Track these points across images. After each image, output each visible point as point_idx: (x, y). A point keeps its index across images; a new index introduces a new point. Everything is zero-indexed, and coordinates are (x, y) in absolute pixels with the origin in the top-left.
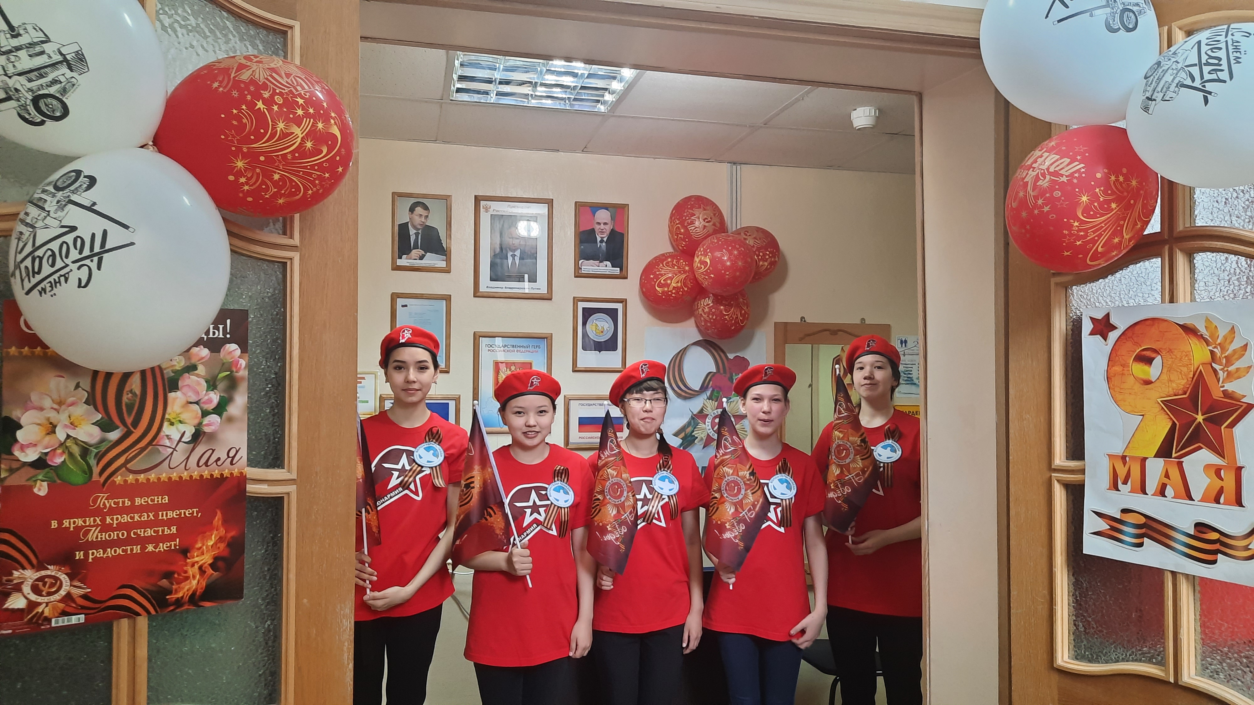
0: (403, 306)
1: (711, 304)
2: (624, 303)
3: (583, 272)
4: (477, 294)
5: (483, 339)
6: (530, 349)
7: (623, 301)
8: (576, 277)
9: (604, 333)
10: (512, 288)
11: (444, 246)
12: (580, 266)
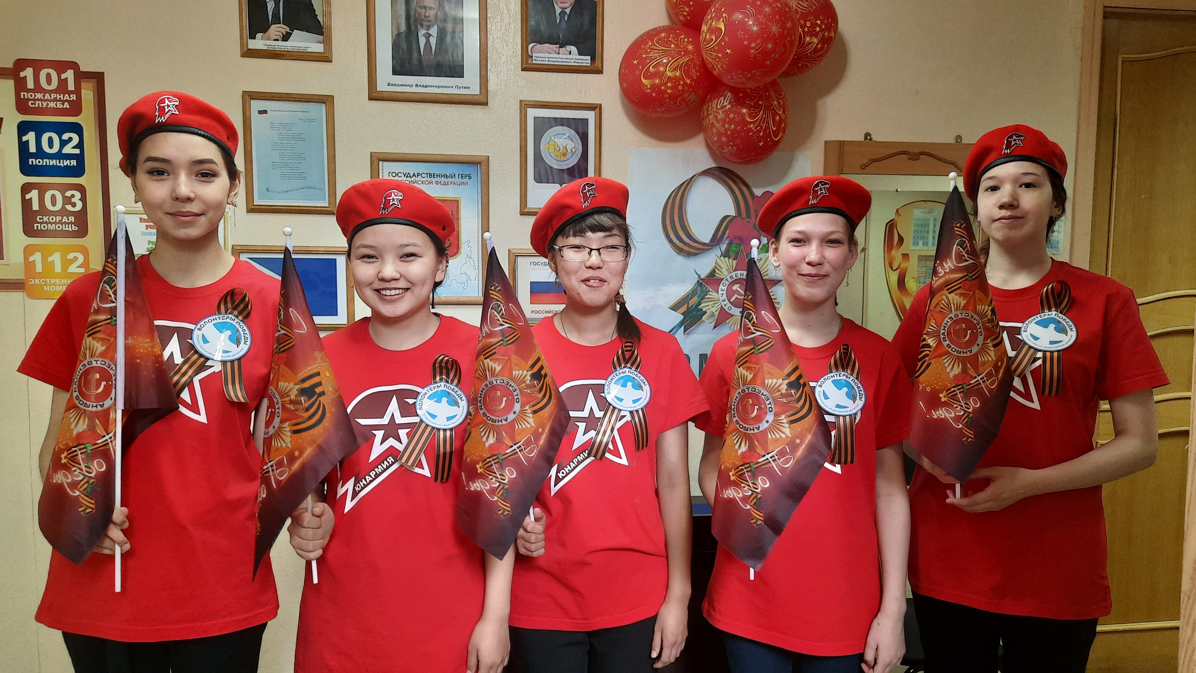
0: (261, 112)
1: (729, 106)
2: (597, 110)
3: (534, 62)
4: (375, 96)
5: (385, 163)
6: (456, 180)
7: (596, 108)
8: (524, 69)
9: (569, 155)
10: (426, 86)
11: (320, 18)
12: (530, 53)
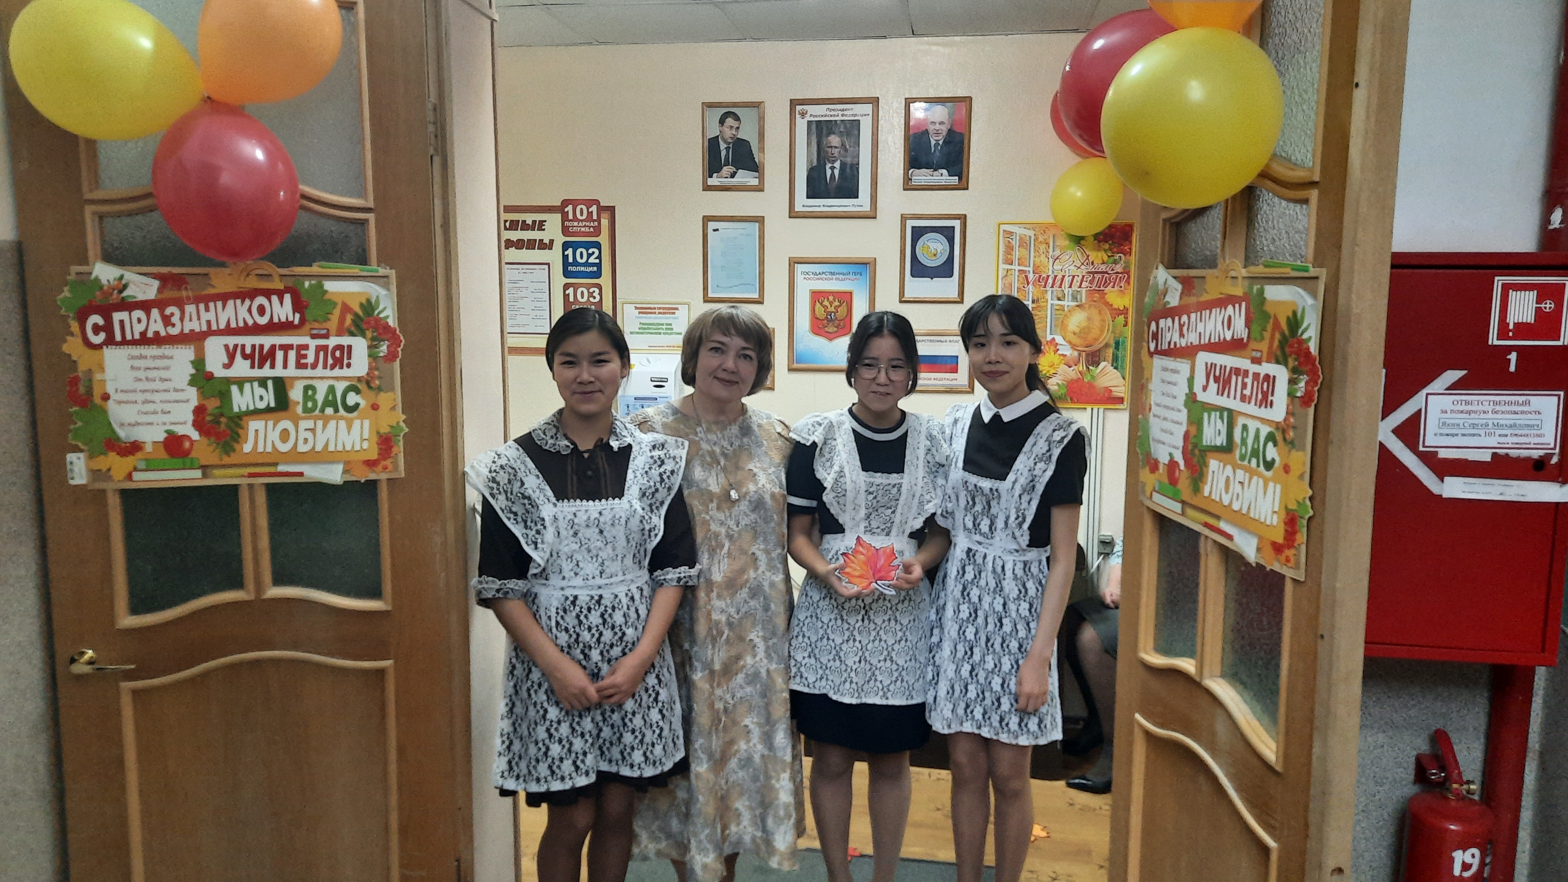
0: (714, 230)
4: (793, 214)
5: (799, 265)
6: (851, 277)
7: (962, 218)
8: (905, 189)
9: (938, 256)
11: (757, 160)
12: (910, 177)
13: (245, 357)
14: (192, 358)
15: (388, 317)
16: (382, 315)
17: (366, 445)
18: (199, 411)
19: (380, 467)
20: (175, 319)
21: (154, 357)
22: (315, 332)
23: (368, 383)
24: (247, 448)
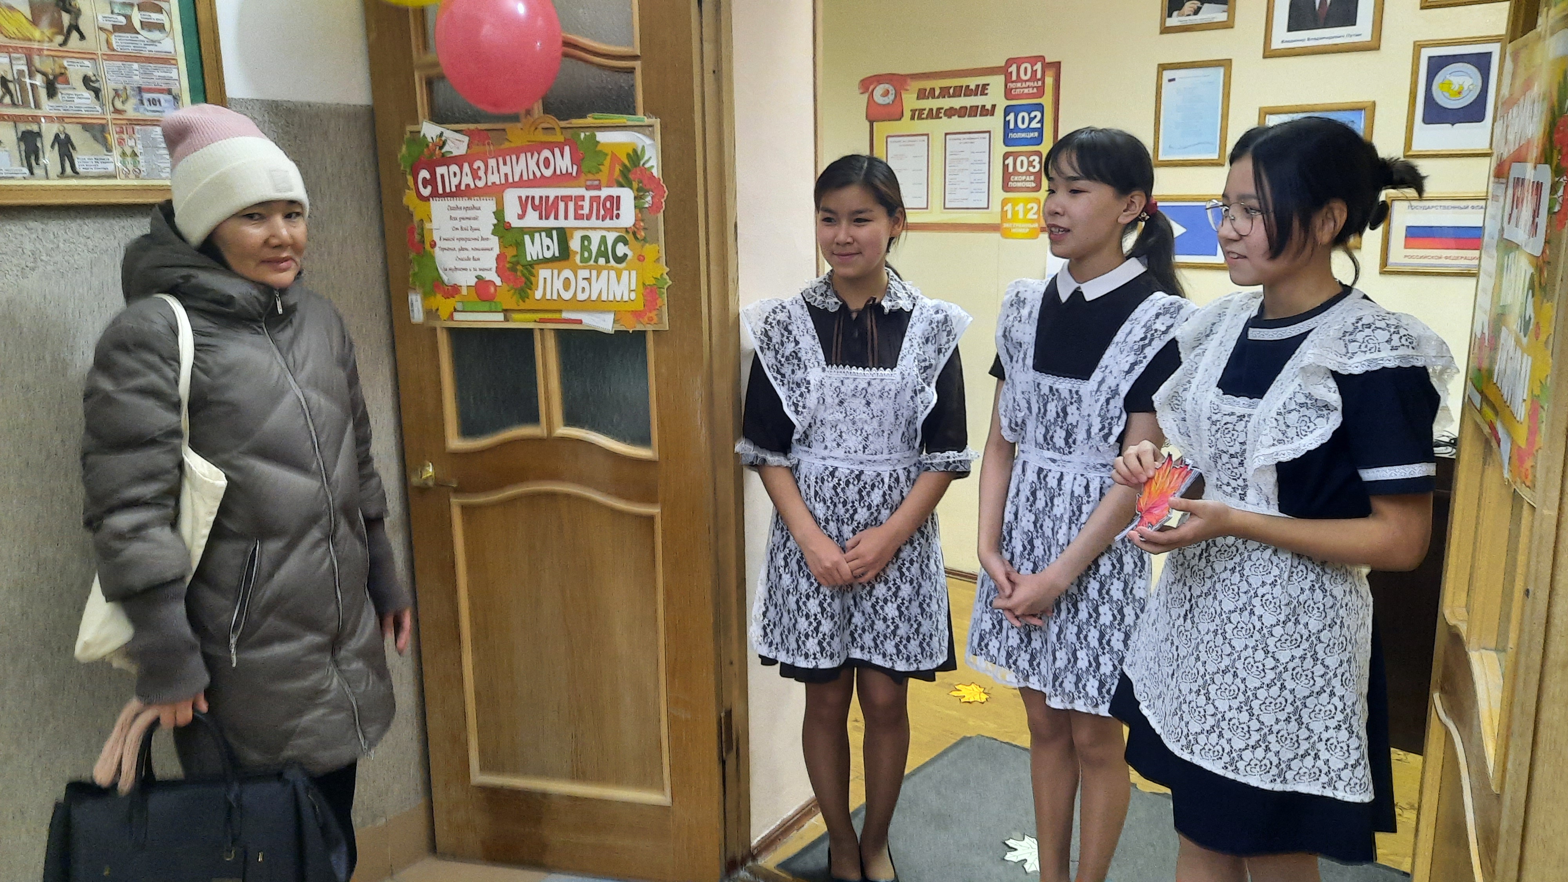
0: (1170, 81)
4: (1267, 52)
5: (1272, 116)
7: (1502, 39)
8: (1422, 8)
9: (1464, 93)
13: (534, 208)
14: (495, 209)
15: (653, 167)
16: (647, 166)
17: (633, 296)
18: (500, 258)
19: (646, 319)
20: (481, 173)
21: (467, 209)
22: (589, 183)
23: (634, 234)
24: (538, 295)
